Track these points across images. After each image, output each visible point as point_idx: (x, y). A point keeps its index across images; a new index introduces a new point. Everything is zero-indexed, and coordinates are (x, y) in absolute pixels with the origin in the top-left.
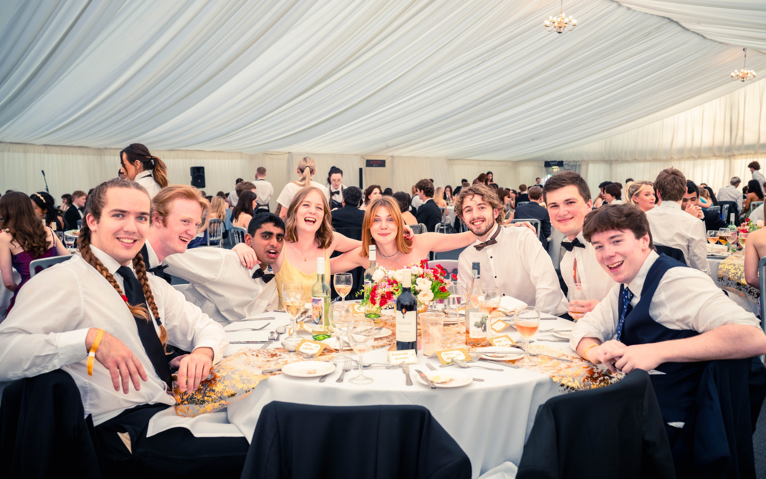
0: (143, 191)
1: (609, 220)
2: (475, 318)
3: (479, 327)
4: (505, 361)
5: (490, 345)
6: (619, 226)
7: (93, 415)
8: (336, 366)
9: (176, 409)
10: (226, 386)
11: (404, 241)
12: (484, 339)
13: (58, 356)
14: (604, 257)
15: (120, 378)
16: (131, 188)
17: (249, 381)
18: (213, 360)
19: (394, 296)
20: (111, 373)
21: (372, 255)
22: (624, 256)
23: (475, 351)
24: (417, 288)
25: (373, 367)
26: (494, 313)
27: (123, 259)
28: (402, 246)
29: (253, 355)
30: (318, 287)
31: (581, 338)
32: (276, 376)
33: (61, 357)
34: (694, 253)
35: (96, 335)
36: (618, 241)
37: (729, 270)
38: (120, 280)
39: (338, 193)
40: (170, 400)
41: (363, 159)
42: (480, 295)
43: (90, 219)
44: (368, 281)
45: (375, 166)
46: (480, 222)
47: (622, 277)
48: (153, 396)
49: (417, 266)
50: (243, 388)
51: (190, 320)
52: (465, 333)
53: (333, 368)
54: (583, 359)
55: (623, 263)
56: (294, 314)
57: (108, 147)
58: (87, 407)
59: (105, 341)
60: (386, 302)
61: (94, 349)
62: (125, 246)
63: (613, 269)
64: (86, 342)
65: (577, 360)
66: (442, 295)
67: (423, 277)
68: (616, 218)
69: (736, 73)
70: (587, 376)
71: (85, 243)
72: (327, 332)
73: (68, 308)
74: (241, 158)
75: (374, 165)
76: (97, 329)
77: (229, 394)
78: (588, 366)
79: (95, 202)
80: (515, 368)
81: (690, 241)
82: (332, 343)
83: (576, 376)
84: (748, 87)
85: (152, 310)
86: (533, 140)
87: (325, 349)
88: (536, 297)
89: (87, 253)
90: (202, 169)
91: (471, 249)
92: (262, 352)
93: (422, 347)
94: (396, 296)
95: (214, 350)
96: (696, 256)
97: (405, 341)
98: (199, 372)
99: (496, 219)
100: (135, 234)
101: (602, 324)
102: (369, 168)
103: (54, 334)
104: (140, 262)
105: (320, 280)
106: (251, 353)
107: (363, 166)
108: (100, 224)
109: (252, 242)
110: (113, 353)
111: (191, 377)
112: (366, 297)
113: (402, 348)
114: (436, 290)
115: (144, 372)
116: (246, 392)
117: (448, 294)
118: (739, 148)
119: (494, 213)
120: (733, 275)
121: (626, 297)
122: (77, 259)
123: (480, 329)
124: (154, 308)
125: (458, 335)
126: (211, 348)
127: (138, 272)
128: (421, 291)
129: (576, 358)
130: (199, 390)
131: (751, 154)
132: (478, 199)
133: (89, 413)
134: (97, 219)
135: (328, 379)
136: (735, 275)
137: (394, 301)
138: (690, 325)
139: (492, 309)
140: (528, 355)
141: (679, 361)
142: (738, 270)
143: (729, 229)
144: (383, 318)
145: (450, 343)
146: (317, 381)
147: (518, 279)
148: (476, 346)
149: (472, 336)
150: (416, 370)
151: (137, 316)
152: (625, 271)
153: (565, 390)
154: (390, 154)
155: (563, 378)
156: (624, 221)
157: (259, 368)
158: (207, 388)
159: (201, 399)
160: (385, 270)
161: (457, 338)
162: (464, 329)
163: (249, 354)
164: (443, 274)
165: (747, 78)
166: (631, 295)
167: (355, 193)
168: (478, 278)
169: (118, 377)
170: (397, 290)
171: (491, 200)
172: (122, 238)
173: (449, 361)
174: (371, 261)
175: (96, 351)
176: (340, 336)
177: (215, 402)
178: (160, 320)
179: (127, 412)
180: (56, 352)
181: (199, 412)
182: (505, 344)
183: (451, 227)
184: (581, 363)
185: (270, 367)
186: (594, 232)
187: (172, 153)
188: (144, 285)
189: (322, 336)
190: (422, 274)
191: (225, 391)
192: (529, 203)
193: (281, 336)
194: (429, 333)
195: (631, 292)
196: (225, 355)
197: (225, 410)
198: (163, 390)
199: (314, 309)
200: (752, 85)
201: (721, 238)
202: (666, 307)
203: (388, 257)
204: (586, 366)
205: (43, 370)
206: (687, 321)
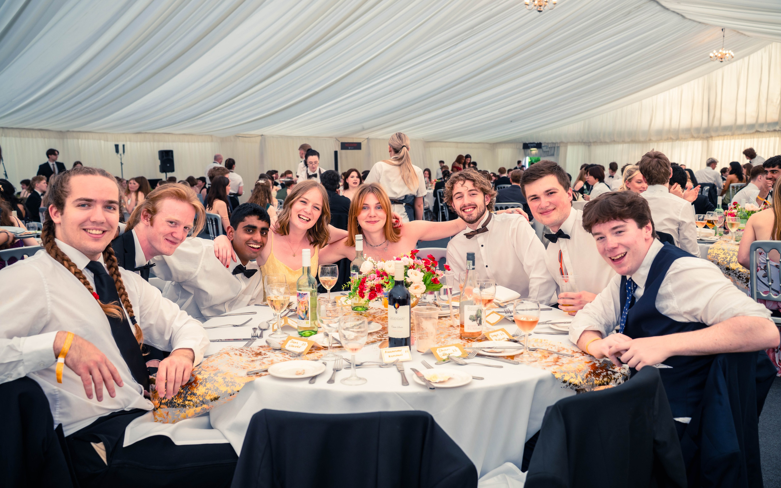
0: (110, 178)
1: (611, 210)
2: (469, 311)
3: (474, 320)
4: (504, 357)
5: (486, 339)
6: (622, 216)
7: (63, 425)
8: (325, 365)
9: (154, 415)
10: (208, 389)
11: (392, 231)
12: (479, 333)
13: (23, 363)
14: (606, 249)
15: (93, 385)
16: (96, 175)
17: (233, 384)
18: (193, 362)
19: (384, 289)
20: (82, 380)
21: (359, 245)
22: (627, 247)
23: (471, 346)
24: (408, 280)
25: (366, 366)
26: (489, 305)
27: (92, 252)
28: (391, 234)
29: (236, 354)
30: (304, 280)
31: (582, 331)
32: (262, 377)
33: (26, 363)
34: (684, 236)
35: (65, 339)
36: (620, 232)
37: (718, 254)
38: (90, 276)
39: (315, 176)
40: (148, 405)
41: (337, 142)
42: (475, 287)
43: (53, 211)
44: (355, 273)
45: (351, 149)
46: (471, 209)
47: (625, 269)
48: (129, 402)
49: (408, 257)
50: (227, 391)
51: (168, 317)
52: (458, 326)
53: (323, 368)
54: (584, 353)
55: (626, 254)
56: (278, 310)
57: (71, 130)
58: (57, 416)
59: (76, 345)
60: (376, 295)
61: (63, 354)
62: (92, 237)
63: (616, 261)
64: (54, 347)
65: (577, 355)
66: (434, 287)
67: (414, 268)
68: (618, 208)
69: (714, 54)
70: (589, 372)
71: (49, 237)
72: (314, 328)
73: (33, 310)
74: (212, 141)
75: (349, 148)
76: (65, 332)
77: (212, 397)
78: (590, 360)
79: (58, 192)
80: (514, 364)
81: (680, 224)
82: (319, 339)
83: (578, 371)
84: (726, 67)
85: (126, 308)
86: (511, 121)
87: (313, 347)
88: (529, 287)
89: (52, 247)
90: (170, 153)
91: (461, 237)
92: (245, 351)
93: (416, 342)
94: (386, 289)
95: (194, 351)
96: (686, 239)
97: (398, 337)
98: (179, 375)
99: (487, 206)
100: (104, 224)
101: (602, 315)
102: (344, 151)
103: (18, 338)
104: (111, 257)
105: (306, 273)
106: (233, 353)
107: (338, 149)
108: (64, 216)
109: (234, 236)
110: (85, 359)
111: (171, 382)
112: (353, 290)
113: (395, 343)
114: (428, 282)
115: (120, 377)
116: (231, 395)
117: (440, 285)
118: (717, 130)
119: (486, 200)
120: (723, 260)
121: (630, 288)
122: (42, 254)
123: (475, 323)
124: (128, 306)
125: (451, 328)
126: (191, 350)
127: (109, 267)
128: (412, 283)
129: (577, 352)
130: (179, 394)
131: (728, 135)
132: (469, 185)
133: (60, 423)
134: (60, 210)
135: (318, 380)
136: (724, 260)
137: (385, 294)
138: (699, 317)
139: (487, 301)
140: (528, 350)
141: (687, 354)
142: (728, 254)
143: (716, 212)
144: (371, 311)
145: (444, 338)
146: (307, 382)
147: (510, 268)
148: (471, 341)
149: (467, 330)
150: (411, 369)
151: (110, 315)
152: (628, 263)
153: (567, 386)
154: (366, 136)
155: (566, 374)
156: (627, 210)
157: (244, 368)
158: (187, 392)
159: (182, 403)
160: (374, 261)
161: (450, 332)
162: (457, 322)
163: (232, 353)
164: (435, 265)
165: (726, 59)
166: (635, 286)
167: (333, 177)
168: (473, 269)
169: (91, 384)
170: (388, 283)
171: (482, 186)
172: (90, 229)
173: (445, 357)
174: (357, 252)
175: (66, 356)
176: (329, 333)
177: (196, 407)
178: (135, 318)
179: (101, 420)
180: (21, 359)
181: (180, 417)
182: (501, 338)
183: (430, 211)
184: (582, 357)
185: (255, 368)
186: (596, 223)
187: (139, 136)
188: (117, 281)
189: (308, 331)
190: (413, 265)
191: (208, 395)
192: (511, 187)
193: (264, 332)
194: (423, 328)
195: (634, 283)
196: (206, 355)
197: (207, 414)
198: (140, 395)
199: (300, 303)
200: (730, 65)
201: (709, 222)
202: (673, 299)
203: (377, 247)
204: (588, 361)
205: (6, 379)
206: (695, 314)
